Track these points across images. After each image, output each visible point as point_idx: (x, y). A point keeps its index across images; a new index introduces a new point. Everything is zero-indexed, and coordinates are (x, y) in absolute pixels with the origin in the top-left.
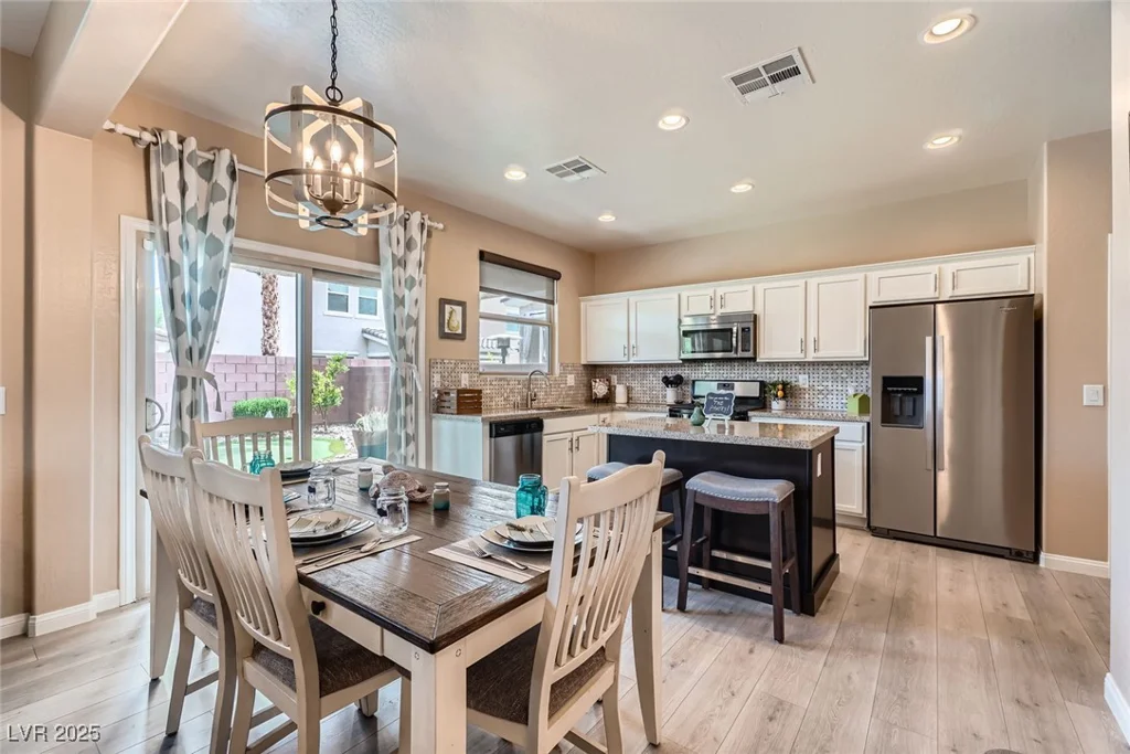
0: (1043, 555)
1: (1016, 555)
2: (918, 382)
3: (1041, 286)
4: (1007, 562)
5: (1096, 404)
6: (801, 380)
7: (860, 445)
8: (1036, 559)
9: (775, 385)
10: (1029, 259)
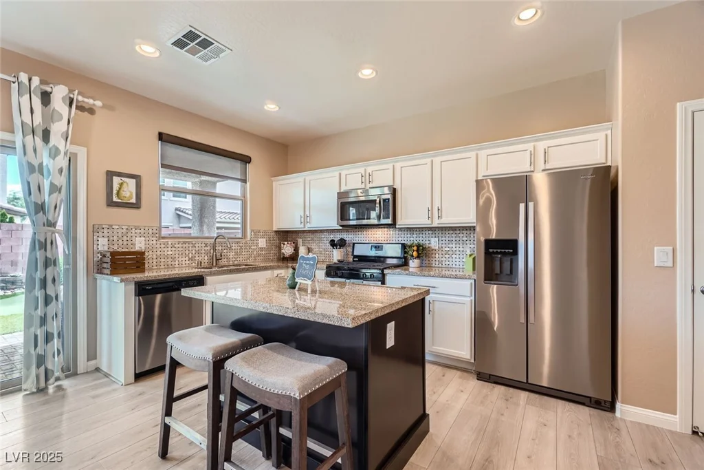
0: (618, 405)
1: (596, 404)
2: (513, 244)
3: (616, 159)
4: (586, 409)
5: (666, 265)
6: (432, 242)
7: (469, 299)
8: (612, 408)
9: (411, 246)
10: (607, 135)
